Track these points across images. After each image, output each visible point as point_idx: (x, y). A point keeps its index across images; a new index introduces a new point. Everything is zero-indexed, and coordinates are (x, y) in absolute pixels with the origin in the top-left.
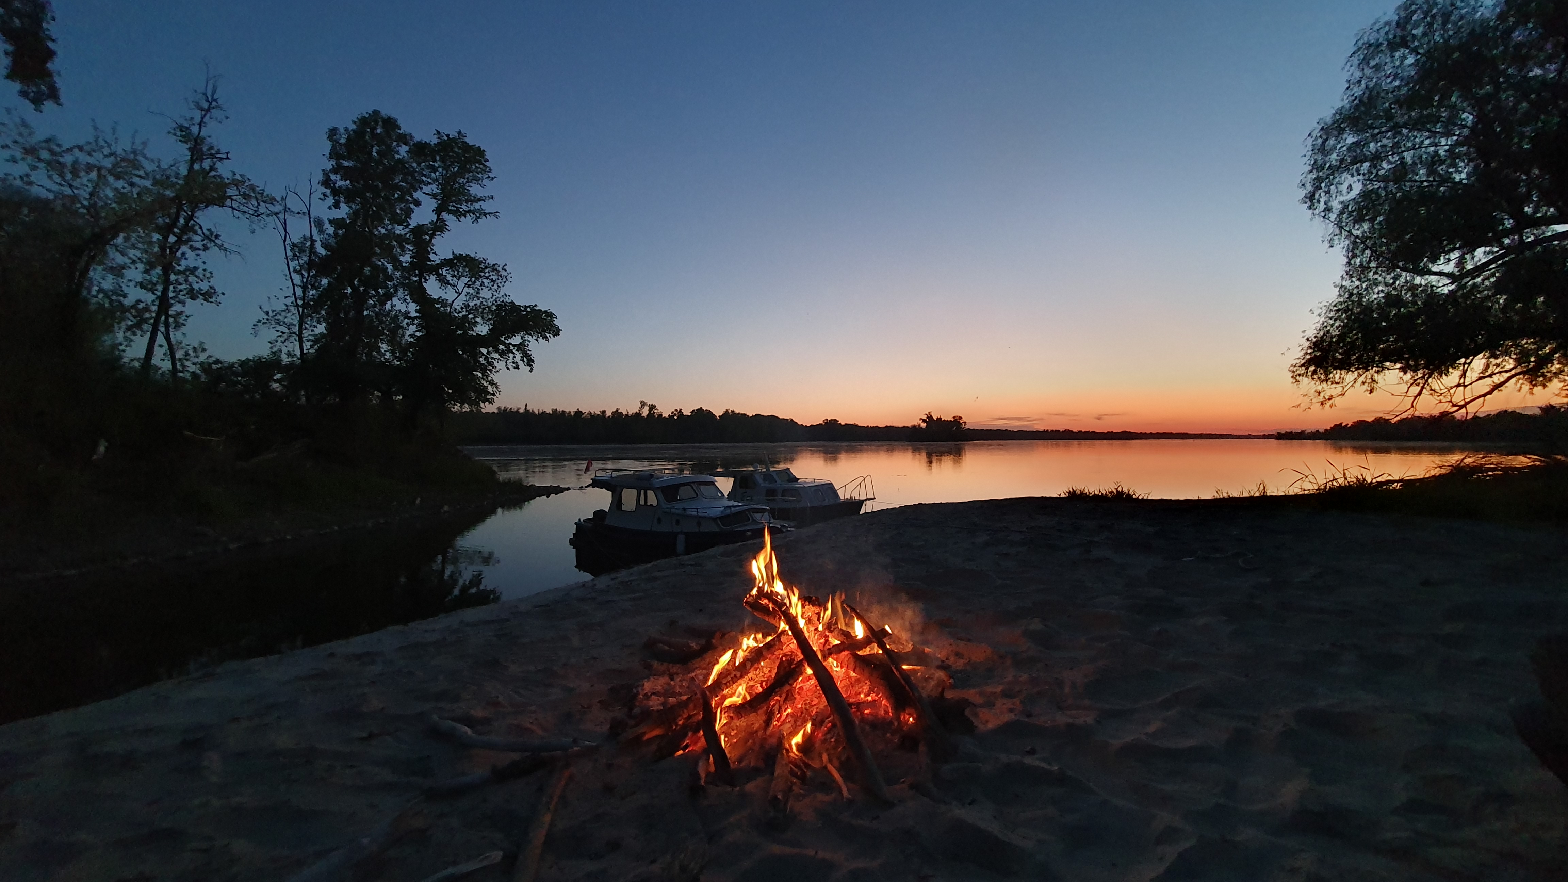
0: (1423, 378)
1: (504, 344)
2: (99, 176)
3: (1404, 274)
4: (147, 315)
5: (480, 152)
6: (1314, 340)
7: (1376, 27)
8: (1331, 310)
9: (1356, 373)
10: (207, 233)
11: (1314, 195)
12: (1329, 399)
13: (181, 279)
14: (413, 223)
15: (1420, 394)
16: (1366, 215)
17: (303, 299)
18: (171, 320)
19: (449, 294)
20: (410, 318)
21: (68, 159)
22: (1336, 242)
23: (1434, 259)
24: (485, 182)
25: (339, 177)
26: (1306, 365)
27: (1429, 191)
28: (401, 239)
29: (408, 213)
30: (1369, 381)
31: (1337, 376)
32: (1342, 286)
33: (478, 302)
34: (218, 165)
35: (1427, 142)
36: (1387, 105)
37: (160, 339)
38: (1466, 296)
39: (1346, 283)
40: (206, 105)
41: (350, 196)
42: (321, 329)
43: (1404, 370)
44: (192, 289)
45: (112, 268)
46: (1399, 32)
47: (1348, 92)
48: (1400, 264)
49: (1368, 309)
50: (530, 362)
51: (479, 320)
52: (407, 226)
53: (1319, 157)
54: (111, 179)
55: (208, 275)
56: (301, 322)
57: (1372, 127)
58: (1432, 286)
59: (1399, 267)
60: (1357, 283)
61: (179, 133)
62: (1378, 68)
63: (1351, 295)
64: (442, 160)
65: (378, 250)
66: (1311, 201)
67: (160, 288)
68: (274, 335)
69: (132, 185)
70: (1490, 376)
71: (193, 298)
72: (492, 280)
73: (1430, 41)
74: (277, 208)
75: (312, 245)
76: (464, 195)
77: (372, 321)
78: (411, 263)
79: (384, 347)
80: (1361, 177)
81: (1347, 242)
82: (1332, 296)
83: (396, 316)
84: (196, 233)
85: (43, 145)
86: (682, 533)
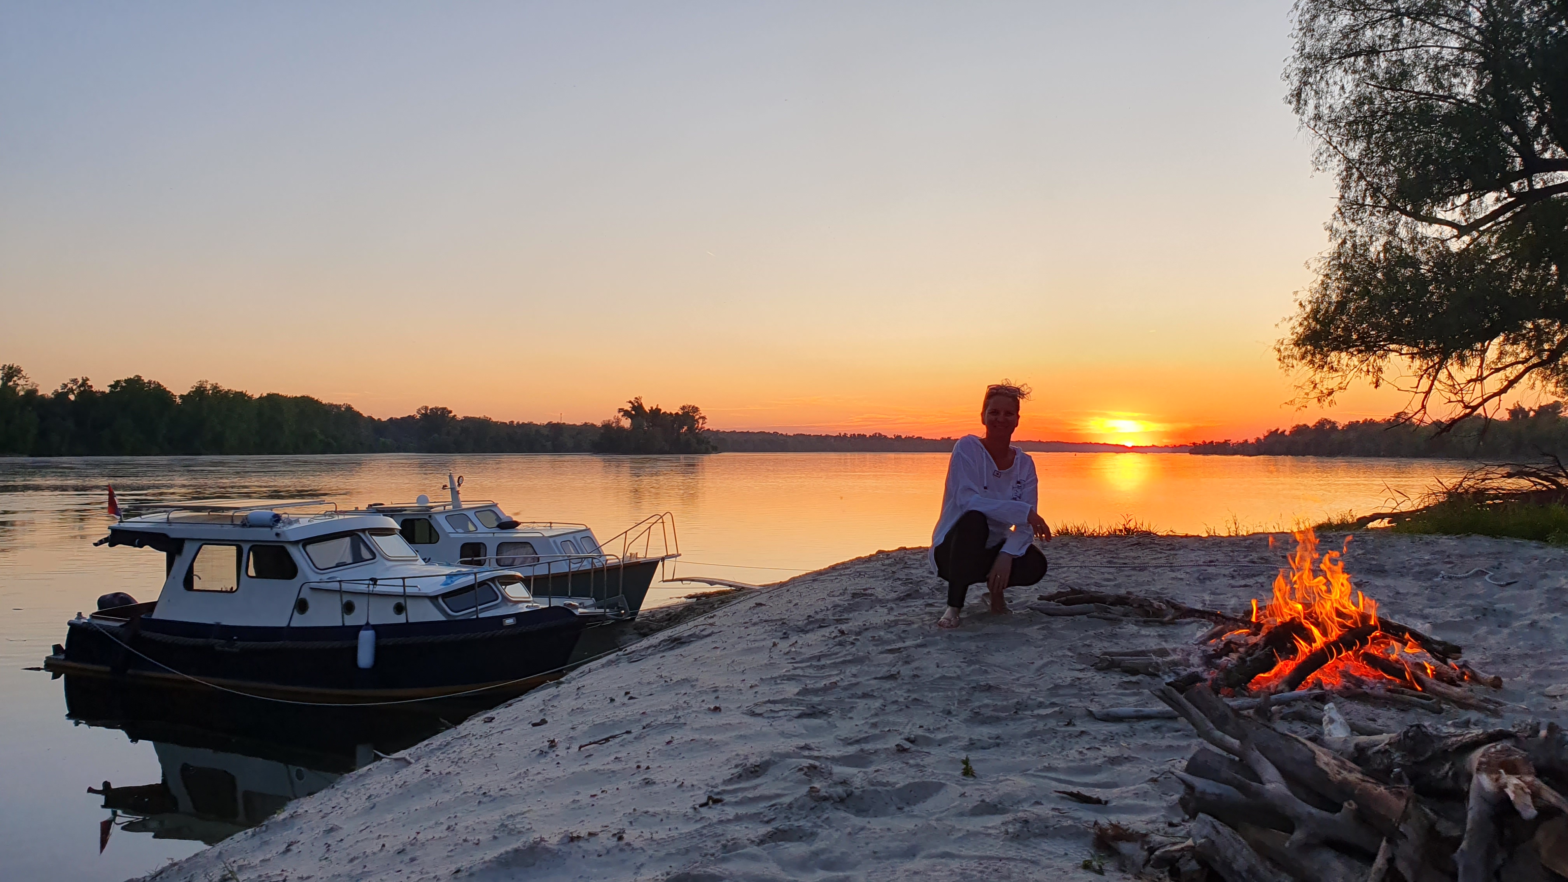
0: (1433, 367)
3: (1404, 218)
9: (1358, 357)
11: (1301, 93)
15: (1430, 389)
22: (1329, 166)
23: (1440, 202)
26: (1301, 342)
27: (1428, 105)
30: (1373, 370)
31: (1335, 361)
32: (1334, 230)
35: (1430, 40)
39: (1339, 225)
43: (1412, 355)
48: (1400, 205)
53: (1308, 40)
58: (1441, 239)
59: (1398, 209)
60: (1350, 226)
63: (1344, 242)
66: (1298, 101)
70: (1505, 367)
80: (1355, 76)
81: (1340, 168)
86: (367, 626)
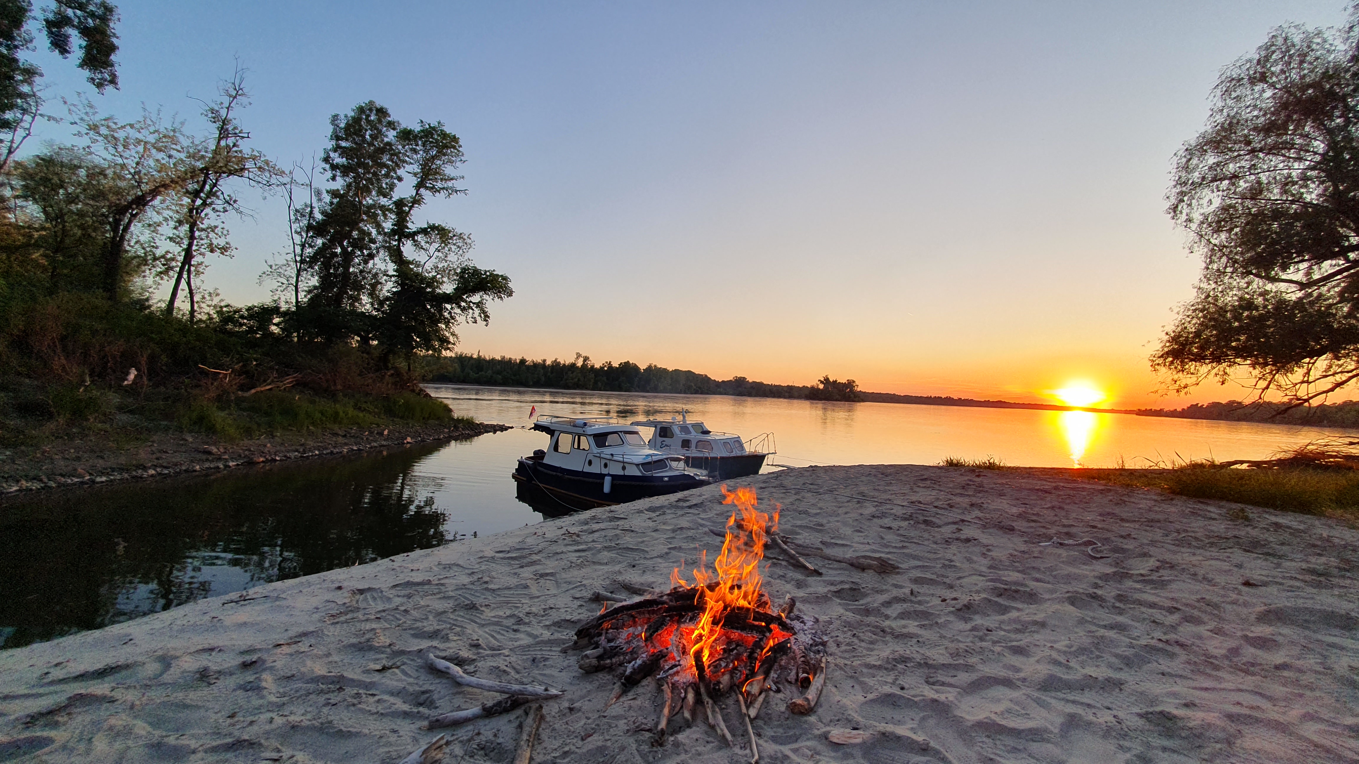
0: (1271, 373)
1: (466, 301)
2: (145, 148)
3: (1257, 279)
4: (174, 264)
5: (455, 139)
6: (1173, 335)
7: (1238, 64)
8: (1189, 310)
9: (1210, 366)
10: (228, 198)
11: (1177, 207)
12: (1185, 387)
13: (203, 234)
14: (396, 196)
15: (1267, 388)
16: (1224, 226)
17: (301, 256)
18: (193, 269)
19: (421, 257)
20: (388, 275)
21: (121, 135)
22: (1196, 249)
23: (1284, 268)
24: (458, 164)
25: (337, 154)
26: (1164, 356)
27: (1282, 208)
28: (384, 208)
29: (392, 187)
30: (1221, 373)
31: (1193, 367)
32: (1199, 288)
33: (446, 265)
34: (240, 142)
35: (1281, 166)
36: (1246, 131)
37: (183, 285)
38: (1312, 303)
39: (1204, 285)
40: (234, 93)
41: (345, 170)
42: (315, 281)
43: (1253, 366)
44: (211, 244)
45: (150, 225)
46: (1259, 69)
47: (1211, 119)
48: (1254, 271)
49: (1222, 310)
50: (486, 317)
51: (445, 279)
52: (390, 199)
53: (1184, 174)
54: (154, 151)
55: (225, 232)
56: (298, 275)
57: (1230, 150)
58: (1281, 292)
59: (1252, 274)
60: (1213, 286)
61: (210, 115)
62: (1238, 98)
63: (1208, 296)
64: (424, 145)
65: (365, 217)
66: (1175, 212)
67: (186, 242)
68: (275, 285)
69: (170, 157)
70: (1333, 375)
71: (212, 251)
72: (458, 247)
73: (1286, 78)
74: (286, 180)
75: (311, 212)
76: (440, 175)
77: (356, 276)
78: (392, 230)
79: (365, 299)
80: (1220, 193)
81: (1206, 250)
82: (1191, 297)
83: (377, 274)
84: (218, 197)
85: (103, 122)
86: (609, 475)
